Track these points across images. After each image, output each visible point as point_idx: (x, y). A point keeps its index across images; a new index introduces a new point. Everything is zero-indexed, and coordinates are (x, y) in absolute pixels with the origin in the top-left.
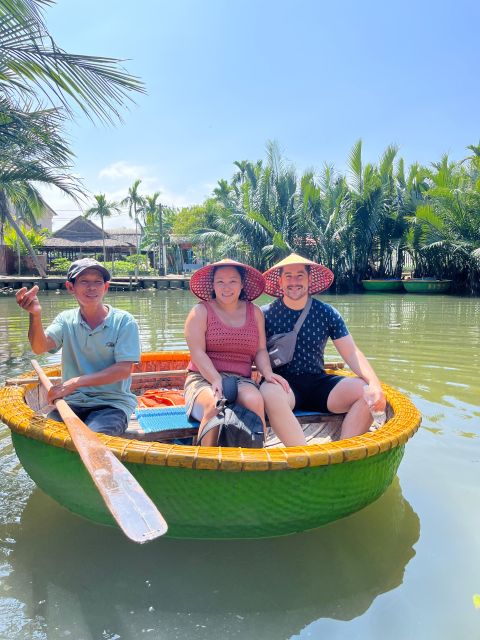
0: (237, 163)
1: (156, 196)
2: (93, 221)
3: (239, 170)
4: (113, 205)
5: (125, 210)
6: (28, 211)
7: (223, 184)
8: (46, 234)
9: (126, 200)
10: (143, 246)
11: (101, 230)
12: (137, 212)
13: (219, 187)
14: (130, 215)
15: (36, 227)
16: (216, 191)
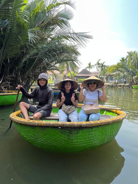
0: (128, 52)
1: (104, 63)
2: (88, 70)
3: (128, 54)
4: (93, 66)
5: (95, 67)
6: (73, 68)
7: (123, 59)
8: (77, 73)
9: (96, 64)
10: (100, 76)
11: (89, 72)
12: (98, 67)
13: (121, 59)
14: (97, 68)
15: (75, 72)
16: (121, 60)
